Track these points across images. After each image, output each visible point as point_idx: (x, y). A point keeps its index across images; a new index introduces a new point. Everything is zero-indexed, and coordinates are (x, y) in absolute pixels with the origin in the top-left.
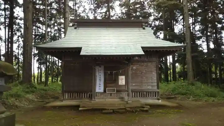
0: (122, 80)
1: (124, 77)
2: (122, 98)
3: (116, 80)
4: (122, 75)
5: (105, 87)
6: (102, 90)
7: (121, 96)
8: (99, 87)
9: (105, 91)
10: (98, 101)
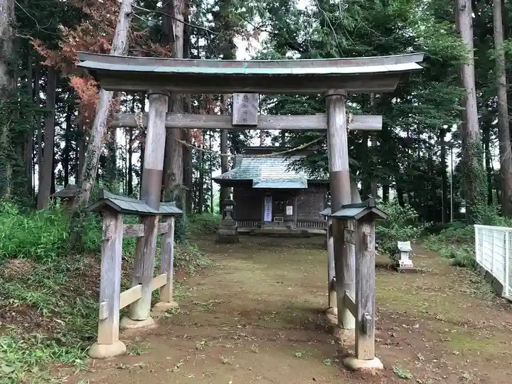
0: (289, 210)
1: (291, 207)
2: (289, 227)
3: (284, 210)
4: (289, 205)
5: (273, 216)
6: (270, 219)
7: (288, 225)
8: (268, 217)
9: (273, 220)
10: (266, 228)
